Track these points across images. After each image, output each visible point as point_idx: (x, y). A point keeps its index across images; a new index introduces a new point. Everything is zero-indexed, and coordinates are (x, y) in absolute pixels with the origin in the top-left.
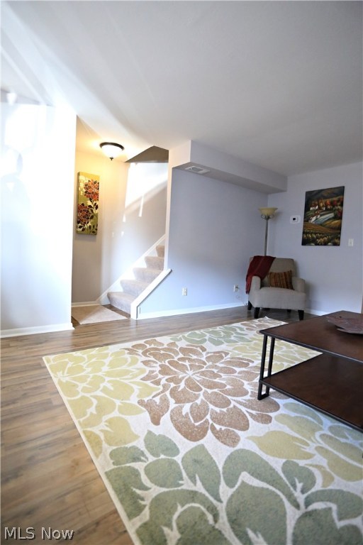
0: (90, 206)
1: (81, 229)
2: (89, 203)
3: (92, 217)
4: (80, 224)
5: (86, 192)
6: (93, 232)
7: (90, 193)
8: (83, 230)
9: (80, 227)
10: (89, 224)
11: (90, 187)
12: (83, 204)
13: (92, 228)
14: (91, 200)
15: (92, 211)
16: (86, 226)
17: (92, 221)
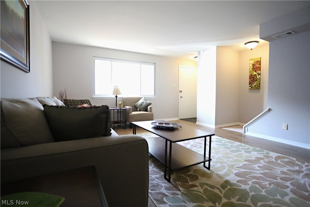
0: (255, 75)
1: (251, 87)
2: (255, 73)
3: (256, 80)
4: (250, 85)
5: (253, 68)
6: (257, 88)
7: (255, 68)
8: (252, 87)
9: (250, 86)
10: (255, 84)
11: (255, 65)
12: (251, 75)
13: (256, 86)
14: (255, 71)
15: (256, 77)
16: (253, 86)
17: (256, 82)
